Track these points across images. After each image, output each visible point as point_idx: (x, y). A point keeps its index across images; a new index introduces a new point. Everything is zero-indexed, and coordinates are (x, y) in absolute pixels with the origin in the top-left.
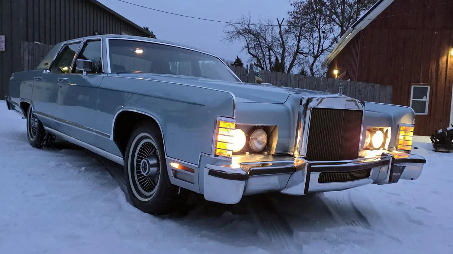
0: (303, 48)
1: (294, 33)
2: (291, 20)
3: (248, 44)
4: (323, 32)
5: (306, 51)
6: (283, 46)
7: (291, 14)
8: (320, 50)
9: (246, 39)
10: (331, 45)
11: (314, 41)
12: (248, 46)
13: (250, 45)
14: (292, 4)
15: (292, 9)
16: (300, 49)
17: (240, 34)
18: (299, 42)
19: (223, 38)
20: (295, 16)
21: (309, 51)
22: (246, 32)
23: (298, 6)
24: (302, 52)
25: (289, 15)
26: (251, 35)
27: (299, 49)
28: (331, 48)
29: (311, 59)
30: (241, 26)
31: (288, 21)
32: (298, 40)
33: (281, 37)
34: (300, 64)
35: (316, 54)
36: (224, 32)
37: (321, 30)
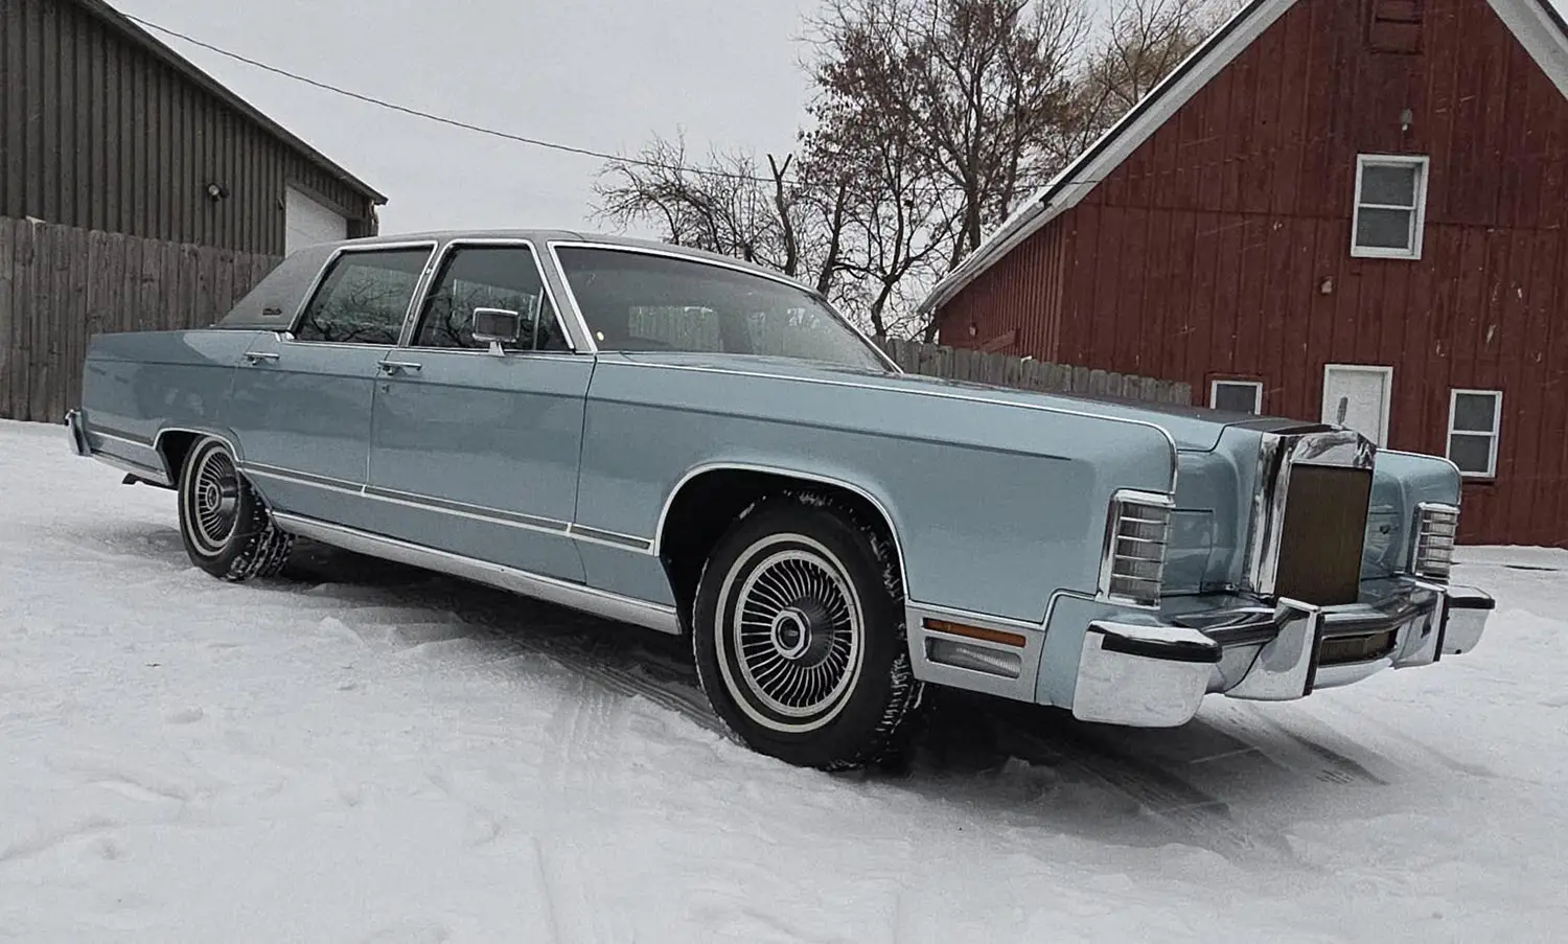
0: (851, 250)
1: (820, 201)
2: (809, 159)
3: (674, 233)
4: (909, 204)
5: (860, 259)
6: (789, 240)
7: (808, 139)
8: (901, 259)
9: (670, 217)
10: (934, 245)
11: (881, 230)
12: (676, 237)
13: (685, 236)
14: (811, 110)
15: (812, 124)
16: (841, 252)
17: (651, 198)
18: (836, 233)
19: (595, 210)
20: (819, 149)
21: (871, 259)
22: (670, 193)
23: (830, 117)
24: (847, 262)
25: (802, 142)
26: (687, 203)
27: (840, 256)
28: (932, 254)
29: (875, 286)
30: (653, 173)
31: (799, 163)
32: (833, 226)
33: (783, 214)
34: (845, 301)
35: (888, 271)
36: (596, 190)
37: (902, 197)
